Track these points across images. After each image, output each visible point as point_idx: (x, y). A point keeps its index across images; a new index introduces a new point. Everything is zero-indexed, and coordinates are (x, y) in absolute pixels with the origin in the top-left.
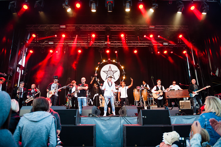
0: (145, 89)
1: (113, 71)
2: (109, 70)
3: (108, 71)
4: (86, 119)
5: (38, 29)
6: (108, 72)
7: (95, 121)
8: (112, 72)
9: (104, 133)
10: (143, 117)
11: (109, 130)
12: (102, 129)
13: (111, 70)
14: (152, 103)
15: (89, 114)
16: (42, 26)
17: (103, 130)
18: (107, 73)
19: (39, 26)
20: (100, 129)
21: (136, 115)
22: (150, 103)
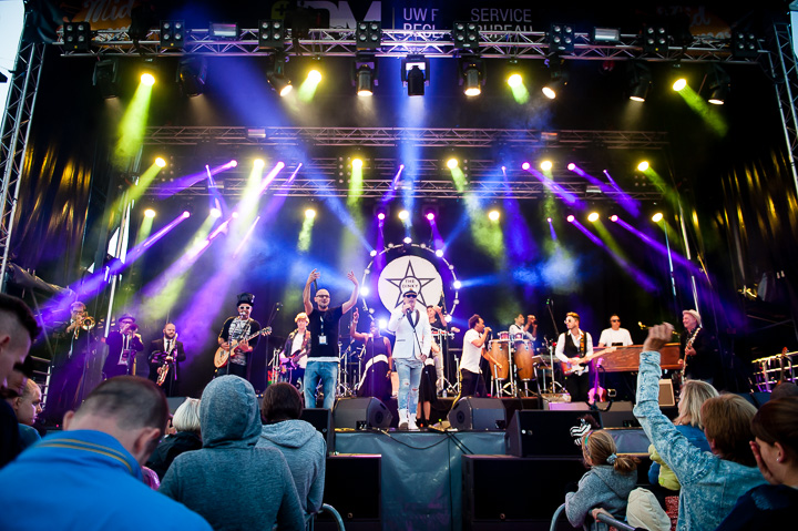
0: (526, 341)
1: (419, 280)
2: (406, 277)
3: (402, 280)
4: (348, 438)
5: (175, 141)
6: (404, 282)
7: (375, 442)
8: (416, 282)
9: (405, 481)
10: (524, 432)
11: (418, 471)
12: (400, 469)
13: (414, 277)
14: (548, 386)
15: (358, 424)
16: (186, 130)
17: (400, 473)
18: (399, 287)
19: (178, 130)
20: (392, 469)
21: (502, 425)
22: (542, 388)
